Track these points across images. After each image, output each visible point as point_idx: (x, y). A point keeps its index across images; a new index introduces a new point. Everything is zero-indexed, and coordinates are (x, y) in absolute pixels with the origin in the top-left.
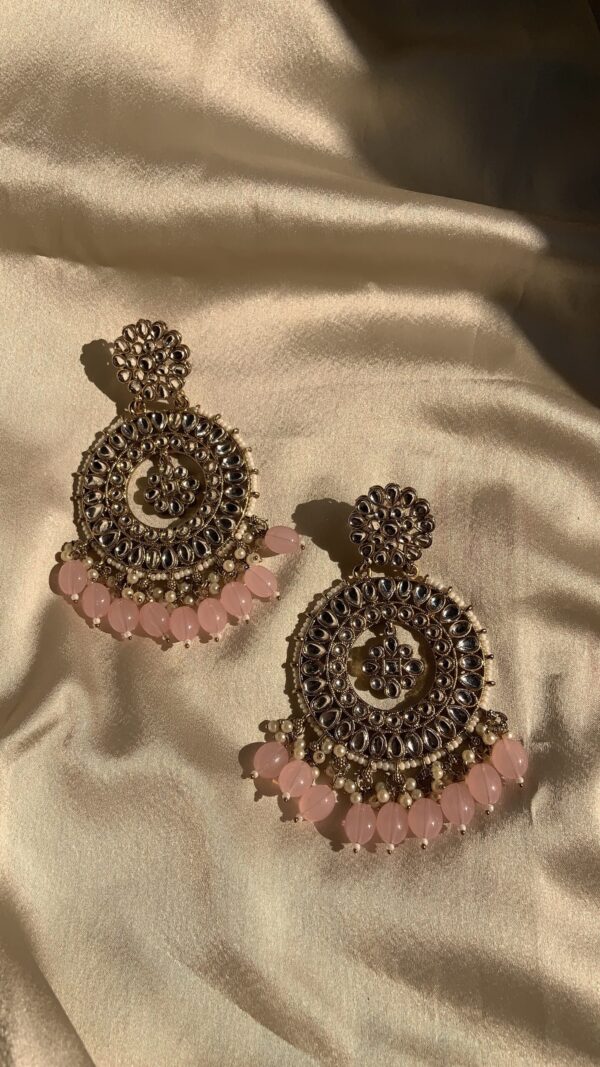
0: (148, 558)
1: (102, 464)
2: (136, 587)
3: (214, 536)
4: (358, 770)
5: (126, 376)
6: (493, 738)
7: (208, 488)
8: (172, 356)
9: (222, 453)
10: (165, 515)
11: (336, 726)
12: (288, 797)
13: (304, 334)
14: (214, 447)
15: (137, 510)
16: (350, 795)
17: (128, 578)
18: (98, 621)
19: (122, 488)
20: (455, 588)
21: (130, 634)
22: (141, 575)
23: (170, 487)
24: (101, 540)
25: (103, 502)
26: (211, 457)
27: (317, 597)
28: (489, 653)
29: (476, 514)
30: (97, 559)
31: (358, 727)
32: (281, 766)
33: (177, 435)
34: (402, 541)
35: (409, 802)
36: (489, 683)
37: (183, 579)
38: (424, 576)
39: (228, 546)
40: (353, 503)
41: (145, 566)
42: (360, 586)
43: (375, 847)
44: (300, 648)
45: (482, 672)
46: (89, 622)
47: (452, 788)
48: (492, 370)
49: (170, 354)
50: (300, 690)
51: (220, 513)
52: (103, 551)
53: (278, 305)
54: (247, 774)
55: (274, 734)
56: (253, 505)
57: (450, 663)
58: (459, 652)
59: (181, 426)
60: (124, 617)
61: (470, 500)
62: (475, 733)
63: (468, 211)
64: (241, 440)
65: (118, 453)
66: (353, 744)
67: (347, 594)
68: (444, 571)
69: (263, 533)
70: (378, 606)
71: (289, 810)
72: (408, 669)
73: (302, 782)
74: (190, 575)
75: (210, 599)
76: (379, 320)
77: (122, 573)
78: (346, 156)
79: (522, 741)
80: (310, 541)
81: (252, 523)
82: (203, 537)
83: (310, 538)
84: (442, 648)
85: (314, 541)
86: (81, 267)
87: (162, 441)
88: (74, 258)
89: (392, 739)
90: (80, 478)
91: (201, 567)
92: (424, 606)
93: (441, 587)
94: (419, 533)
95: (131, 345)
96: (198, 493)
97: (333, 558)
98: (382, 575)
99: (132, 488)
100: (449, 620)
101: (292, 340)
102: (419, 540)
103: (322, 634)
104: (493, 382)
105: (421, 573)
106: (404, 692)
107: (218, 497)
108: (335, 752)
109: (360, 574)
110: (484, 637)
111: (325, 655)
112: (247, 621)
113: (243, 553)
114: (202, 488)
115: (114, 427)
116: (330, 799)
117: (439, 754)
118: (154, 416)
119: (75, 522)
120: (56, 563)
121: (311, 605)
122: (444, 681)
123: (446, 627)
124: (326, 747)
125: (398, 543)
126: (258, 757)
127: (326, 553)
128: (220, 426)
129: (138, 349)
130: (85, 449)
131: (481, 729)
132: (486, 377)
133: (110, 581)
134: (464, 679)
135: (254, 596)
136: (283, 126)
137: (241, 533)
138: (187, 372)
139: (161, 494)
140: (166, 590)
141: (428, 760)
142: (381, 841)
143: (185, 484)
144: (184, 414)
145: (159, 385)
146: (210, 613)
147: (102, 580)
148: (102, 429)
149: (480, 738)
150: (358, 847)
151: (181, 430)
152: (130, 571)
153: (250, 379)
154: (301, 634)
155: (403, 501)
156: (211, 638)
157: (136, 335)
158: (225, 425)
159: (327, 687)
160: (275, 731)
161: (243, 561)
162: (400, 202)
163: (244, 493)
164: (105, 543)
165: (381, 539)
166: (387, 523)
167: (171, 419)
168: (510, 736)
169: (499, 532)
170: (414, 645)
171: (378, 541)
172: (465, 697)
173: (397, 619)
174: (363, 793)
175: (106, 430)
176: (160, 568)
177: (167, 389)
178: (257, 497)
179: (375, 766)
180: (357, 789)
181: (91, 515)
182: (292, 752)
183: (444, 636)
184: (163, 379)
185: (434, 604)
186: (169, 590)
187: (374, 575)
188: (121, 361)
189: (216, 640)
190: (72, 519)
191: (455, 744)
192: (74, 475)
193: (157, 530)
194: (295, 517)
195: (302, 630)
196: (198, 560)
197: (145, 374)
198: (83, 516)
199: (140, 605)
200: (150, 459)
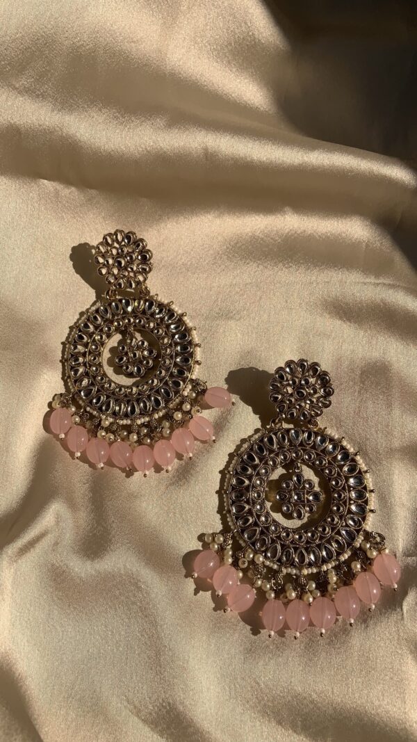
0: (117, 408)
1: (84, 336)
2: (108, 430)
3: (167, 393)
4: (272, 574)
5: (104, 271)
6: (375, 553)
7: (163, 357)
8: (140, 257)
9: (174, 331)
10: (130, 375)
11: (256, 540)
12: (220, 594)
13: (236, 243)
14: (168, 326)
15: (109, 371)
16: (265, 592)
17: (102, 422)
18: (79, 454)
19: (100, 355)
20: (347, 438)
21: (102, 465)
22: (111, 420)
23: (135, 355)
24: (82, 393)
25: (85, 364)
26: (166, 333)
27: (243, 441)
28: (372, 488)
29: (363, 383)
30: (78, 407)
31: (273, 541)
32: (214, 569)
33: (140, 316)
34: (308, 402)
35: (311, 600)
36: (372, 511)
37: (143, 425)
38: (323, 428)
39: (177, 400)
40: (273, 372)
41: (115, 414)
42: (275, 434)
43: (285, 633)
44: (230, 479)
45: (366, 502)
46: (72, 455)
47: (343, 590)
48: (377, 276)
49: (138, 256)
50: (229, 511)
51: (172, 375)
52: (83, 401)
53: (218, 221)
54: (189, 575)
55: (209, 544)
56: (197, 370)
57: (343, 495)
58: (349, 487)
59: (144, 310)
60: (99, 450)
61: (358, 372)
62: (360, 549)
63: (364, 158)
64: (188, 321)
65: (96, 328)
66: (269, 555)
67: (266, 440)
68: (339, 424)
69: (204, 391)
70: (288, 450)
71: (220, 603)
72: (311, 498)
73: (231, 583)
74: (149, 422)
75: (163, 441)
76: (292, 235)
77: (97, 418)
78: (270, 112)
79: (395, 555)
80: (238, 399)
81: (195, 384)
82: (159, 394)
83: (238, 397)
84: (337, 483)
85: (241, 399)
86: (73, 189)
87: (129, 320)
88: (67, 181)
89: (298, 551)
90: (67, 346)
91: (156, 416)
92: (324, 451)
93: (336, 437)
94: (322, 397)
95: (109, 248)
96: (155, 360)
97: (255, 412)
98: (291, 426)
99: (106, 355)
100: (342, 463)
101: (227, 248)
102: (321, 402)
103: (247, 470)
104: (378, 284)
105: (321, 425)
106: (307, 515)
107: (171, 364)
108: (256, 560)
109: (276, 424)
110: (368, 475)
111: (249, 486)
112: (190, 458)
113: (189, 407)
114: (159, 356)
115: (94, 308)
116: (250, 596)
117: (334, 564)
118: (124, 301)
119: (63, 378)
120: (48, 409)
121: (239, 447)
122: (338, 509)
123: (341, 467)
124: (249, 556)
125: (306, 403)
126: (197, 562)
127: (250, 408)
128: (173, 310)
129: (114, 252)
130: (72, 324)
131: (365, 546)
132: (372, 280)
133: (88, 424)
134: (353, 508)
135: (196, 439)
136: (224, 89)
137: (187, 391)
138: (150, 270)
139: (128, 359)
140: (130, 432)
141: (325, 568)
142: (289, 629)
143: (146, 353)
144: (146, 301)
145: (128, 278)
146: (163, 451)
147: (82, 424)
148: (84, 310)
149: (365, 552)
150: (272, 633)
151: (144, 312)
152: (104, 417)
153: (196, 275)
154: (230, 469)
155: (311, 373)
156: (163, 469)
157: (113, 241)
158: (176, 309)
159: (250, 510)
160: (210, 541)
161: (189, 412)
162: (313, 148)
163: (191, 362)
164: (85, 396)
165: (293, 400)
166: (298, 388)
167: (136, 304)
168: (387, 551)
169: (381, 397)
170: (316, 480)
171: (290, 401)
172: (354, 521)
173: (303, 460)
174: (276, 592)
175: (88, 310)
176: (126, 416)
177: (135, 282)
178: (199, 364)
179: (285, 571)
180: (271, 587)
181: (76, 374)
182: (223, 559)
183: (339, 474)
184: (132, 274)
185: (331, 450)
186: (132, 432)
187: (285, 426)
188: (101, 260)
189: (167, 471)
190: (61, 376)
191: (346, 556)
192: (63, 343)
193: (124, 387)
194: (227, 380)
195: (231, 466)
196: (155, 411)
197: (119, 270)
198: (69, 374)
199: (111, 444)
200: (120, 333)
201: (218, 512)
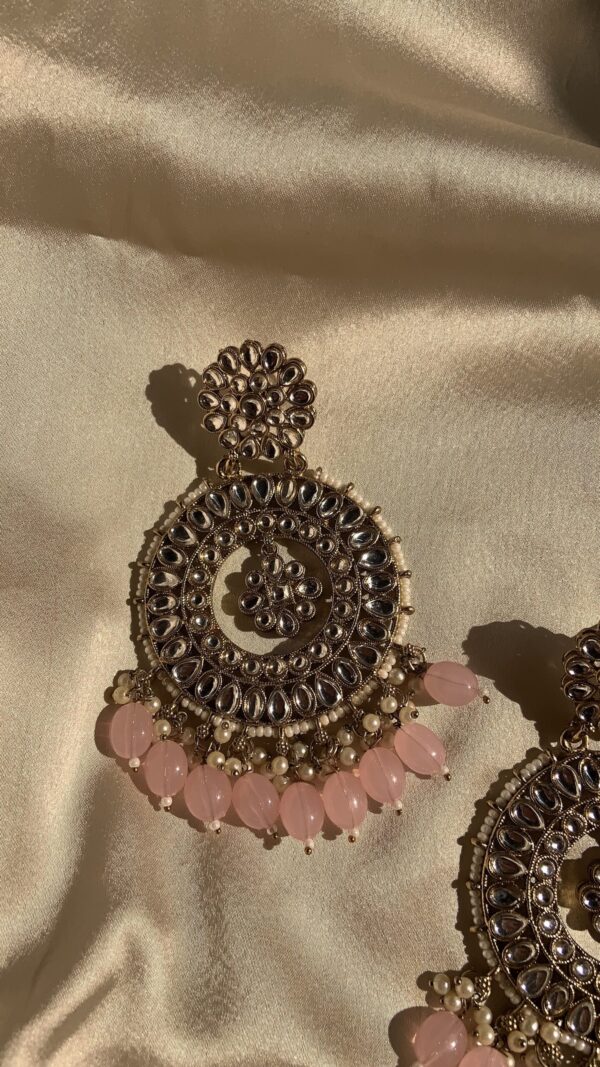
0: (247, 706)
1: (177, 553)
2: (229, 750)
3: (349, 674)
5: (218, 423)
7: (337, 597)
8: (292, 397)
9: (359, 545)
10: (270, 633)
11: (544, 993)
14: (346, 535)
15: (226, 623)
17: (217, 734)
18: (169, 801)
19: (208, 590)
21: (218, 825)
22: (233, 727)
23: (280, 593)
24: (174, 672)
25: (178, 613)
26: (341, 549)
27: (506, 775)
30: (166, 699)
31: (579, 996)
32: (460, 1055)
33: (289, 512)
37: (300, 738)
39: (368, 688)
40: (570, 635)
41: (240, 715)
42: (574, 764)
44: (482, 859)
46: (155, 801)
49: (288, 394)
50: (483, 929)
52: (176, 686)
55: (442, 997)
56: (405, 626)
59: (296, 500)
60: (209, 789)
64: (384, 525)
65: (200, 535)
66: (572, 1025)
67: (556, 776)
69: (422, 669)
74: (310, 732)
75: (342, 774)
77: (204, 722)
80: (494, 687)
81: (403, 654)
82: (332, 675)
83: (491, 681)
85: (498, 686)
86: (155, 256)
87: (266, 522)
88: (143, 240)
90: (141, 571)
91: (325, 720)
95: (230, 378)
96: (320, 602)
97: (527, 715)
99: (220, 590)
103: (521, 842)
107: (354, 612)
108: (544, 1035)
109: (572, 743)
111: (523, 874)
112: (399, 812)
113: (394, 704)
114: (328, 595)
115: (194, 495)
118: (255, 483)
119: (133, 638)
120: (106, 705)
121: (496, 789)
124: (529, 1027)
126: (420, 1039)
127: (517, 706)
128: (354, 502)
129: (241, 386)
130: (150, 525)
133: (187, 736)
135: (407, 769)
137: (386, 668)
138: (312, 421)
139: (266, 602)
140: (272, 754)
143: (301, 589)
144: (299, 482)
145: (267, 438)
146: (343, 795)
147: (175, 737)
148: (174, 498)
151: (295, 506)
152: (218, 721)
154: (482, 836)
156: (341, 833)
157: (239, 363)
158: (360, 500)
159: (529, 927)
160: (445, 992)
161: (394, 716)
163: (396, 610)
164: (180, 676)
167: (279, 488)
175: (181, 498)
176: (265, 719)
177: (280, 445)
178: (409, 613)
181: (161, 631)
182: (474, 1031)
184: (273, 430)
186: (277, 754)
187: (593, 746)
188: (213, 401)
189: (351, 839)
190: (129, 633)
192: (132, 565)
193: (258, 658)
194: (467, 646)
195: (482, 828)
196: (323, 709)
197: (248, 422)
198: (145, 630)
199: (234, 778)
200: (248, 545)
201: (458, 927)
